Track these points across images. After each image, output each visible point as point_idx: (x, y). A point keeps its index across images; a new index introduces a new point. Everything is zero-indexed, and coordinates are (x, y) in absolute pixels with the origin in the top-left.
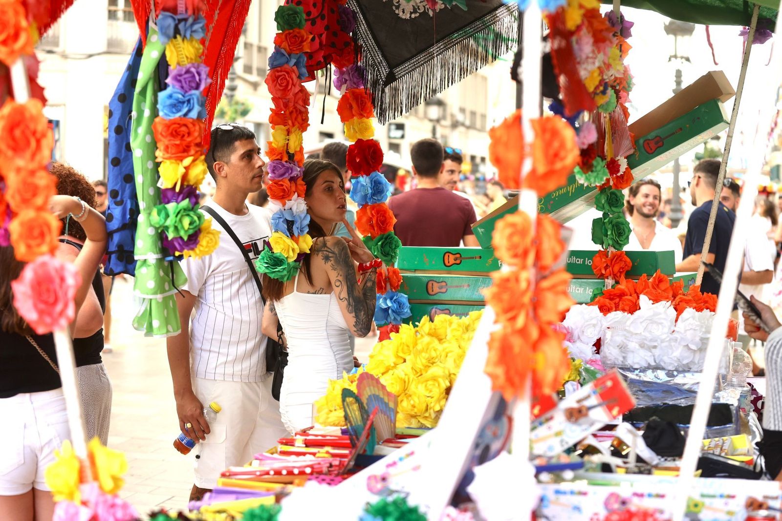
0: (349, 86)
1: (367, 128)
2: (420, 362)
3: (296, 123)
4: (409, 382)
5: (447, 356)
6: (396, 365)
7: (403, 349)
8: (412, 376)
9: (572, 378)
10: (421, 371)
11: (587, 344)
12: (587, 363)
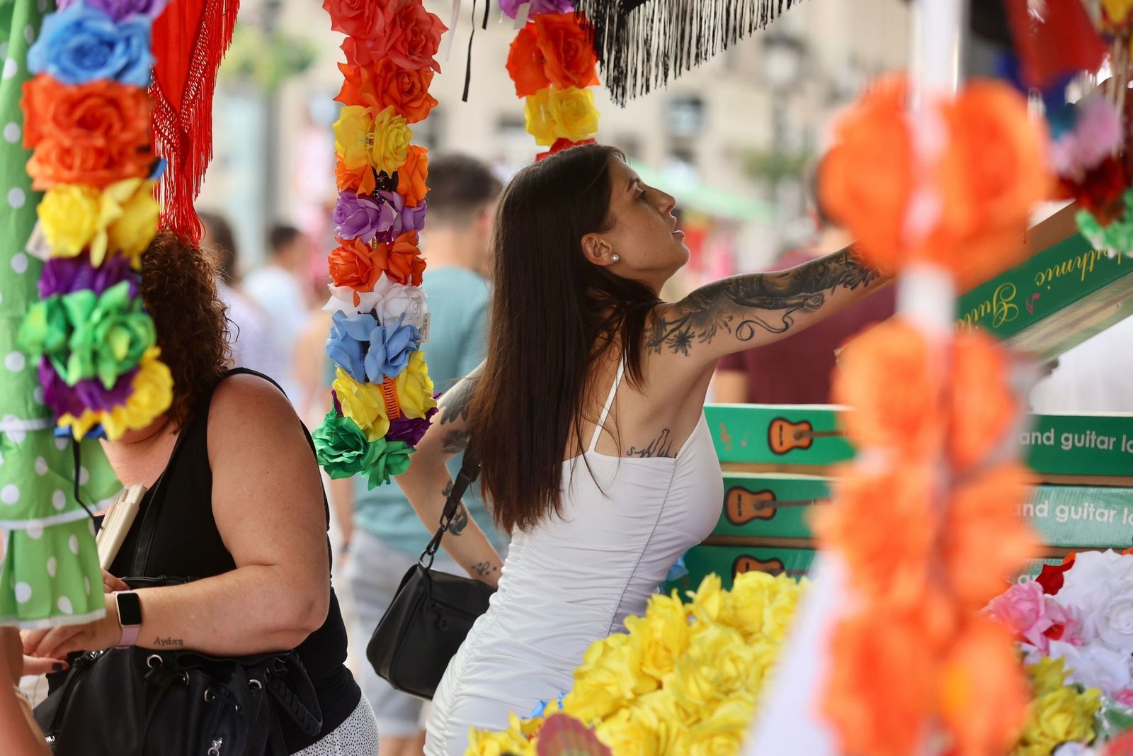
0: (536, 6)
1: (580, 112)
2: (697, 688)
3: (387, 99)
4: (668, 737)
5: (762, 675)
6: (637, 694)
7: (655, 658)
8: (675, 726)
9: (1075, 735)
10: (697, 711)
11: (1119, 651)
12: (1116, 697)
